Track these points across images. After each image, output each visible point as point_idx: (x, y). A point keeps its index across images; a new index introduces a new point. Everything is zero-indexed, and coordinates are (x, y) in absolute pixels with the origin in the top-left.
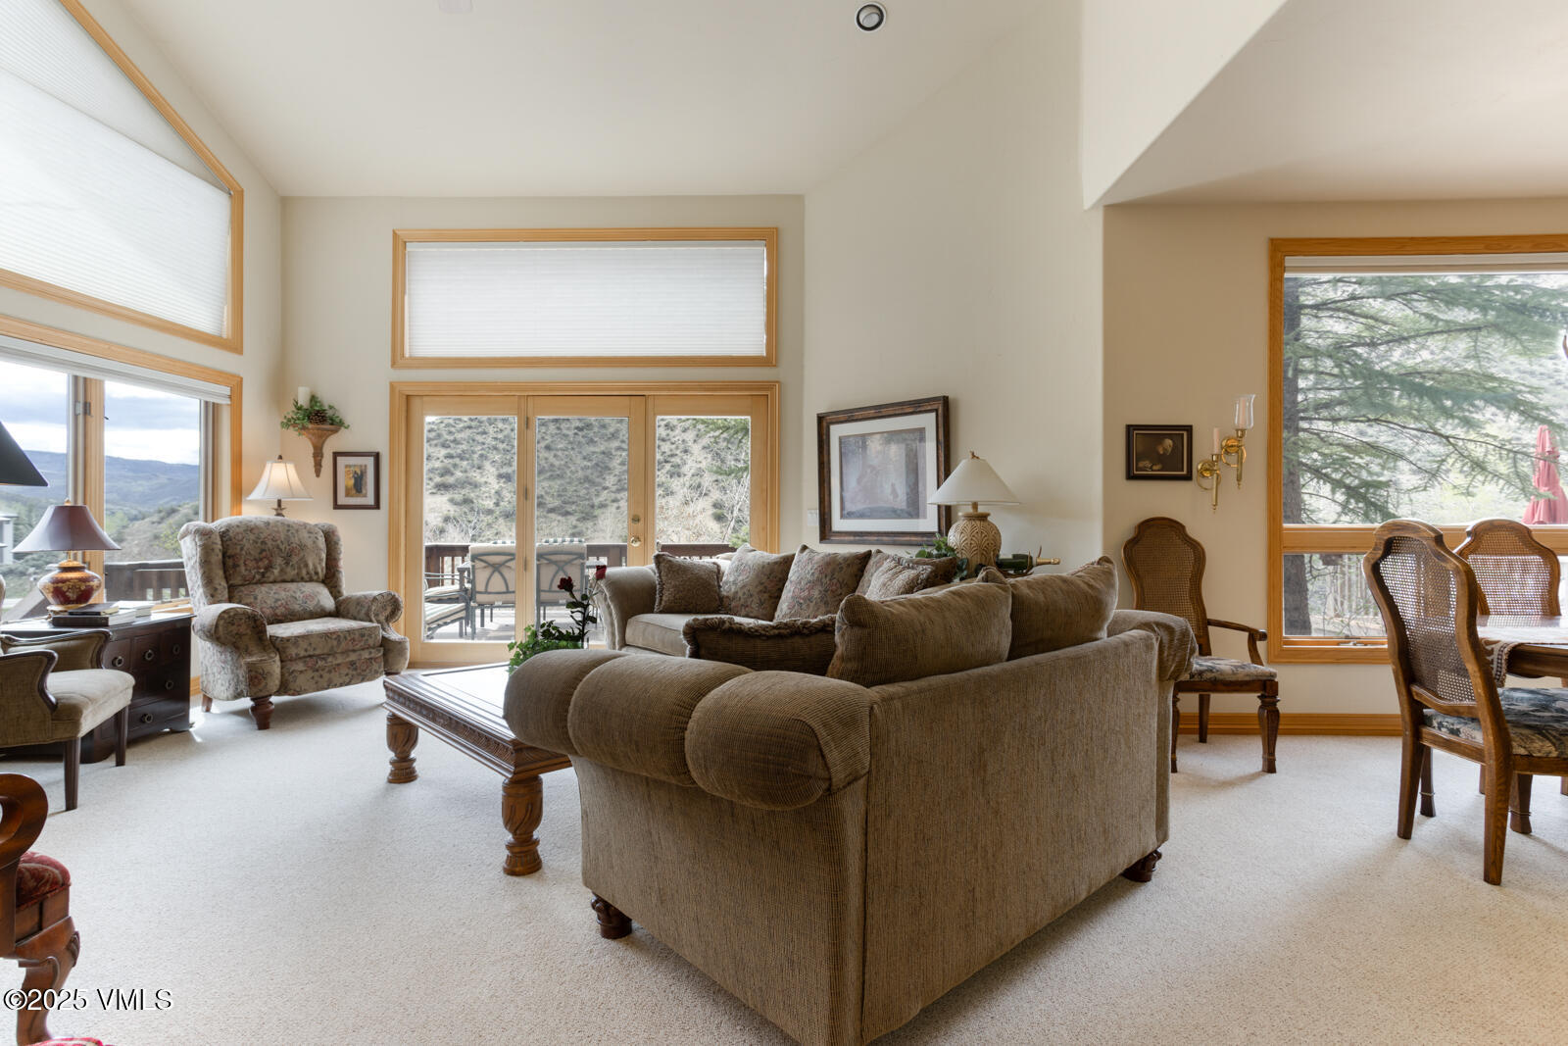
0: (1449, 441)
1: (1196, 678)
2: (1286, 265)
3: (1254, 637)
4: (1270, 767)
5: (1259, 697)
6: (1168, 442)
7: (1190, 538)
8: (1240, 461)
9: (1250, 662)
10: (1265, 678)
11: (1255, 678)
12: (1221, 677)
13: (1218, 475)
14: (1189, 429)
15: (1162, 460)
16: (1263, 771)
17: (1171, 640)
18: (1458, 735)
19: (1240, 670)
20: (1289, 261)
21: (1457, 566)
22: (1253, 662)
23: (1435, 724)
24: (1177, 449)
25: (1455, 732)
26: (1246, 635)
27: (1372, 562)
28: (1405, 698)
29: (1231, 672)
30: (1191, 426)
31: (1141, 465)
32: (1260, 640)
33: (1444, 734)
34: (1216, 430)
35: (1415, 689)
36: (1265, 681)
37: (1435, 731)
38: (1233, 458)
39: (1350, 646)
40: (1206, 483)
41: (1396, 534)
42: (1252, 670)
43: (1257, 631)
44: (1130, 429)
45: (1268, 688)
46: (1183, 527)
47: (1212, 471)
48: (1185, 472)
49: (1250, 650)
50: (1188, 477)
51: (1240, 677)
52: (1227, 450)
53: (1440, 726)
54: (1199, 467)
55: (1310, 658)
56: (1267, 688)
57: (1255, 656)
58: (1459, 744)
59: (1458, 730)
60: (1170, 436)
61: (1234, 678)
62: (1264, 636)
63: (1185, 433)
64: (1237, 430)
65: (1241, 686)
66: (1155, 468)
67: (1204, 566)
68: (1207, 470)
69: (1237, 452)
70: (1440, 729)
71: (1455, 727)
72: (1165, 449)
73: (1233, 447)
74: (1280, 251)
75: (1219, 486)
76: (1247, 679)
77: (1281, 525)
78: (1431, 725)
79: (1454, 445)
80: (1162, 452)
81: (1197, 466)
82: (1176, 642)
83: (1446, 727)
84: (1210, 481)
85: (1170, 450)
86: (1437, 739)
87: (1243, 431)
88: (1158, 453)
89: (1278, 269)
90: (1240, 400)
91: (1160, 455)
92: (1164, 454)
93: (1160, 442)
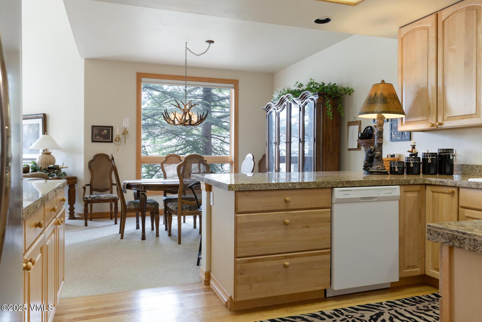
1: (93, 199)
2: (142, 80)
4: (116, 223)
6: (105, 131)
14: (112, 127)
16: (114, 224)
20: (143, 79)
24: (108, 133)
31: (96, 138)
34: (118, 128)
36: (114, 199)
40: (116, 143)
44: (93, 127)
45: (115, 201)
46: (109, 156)
48: (110, 140)
50: (112, 142)
60: (106, 129)
61: (104, 199)
63: (111, 129)
64: (124, 128)
66: (101, 139)
74: (140, 76)
76: (109, 199)
77: (140, 156)
80: (103, 134)
81: (115, 137)
85: (106, 133)
87: (126, 128)
88: (102, 134)
89: (139, 82)
90: (125, 120)
91: (103, 135)
92: (104, 135)
93: (103, 131)
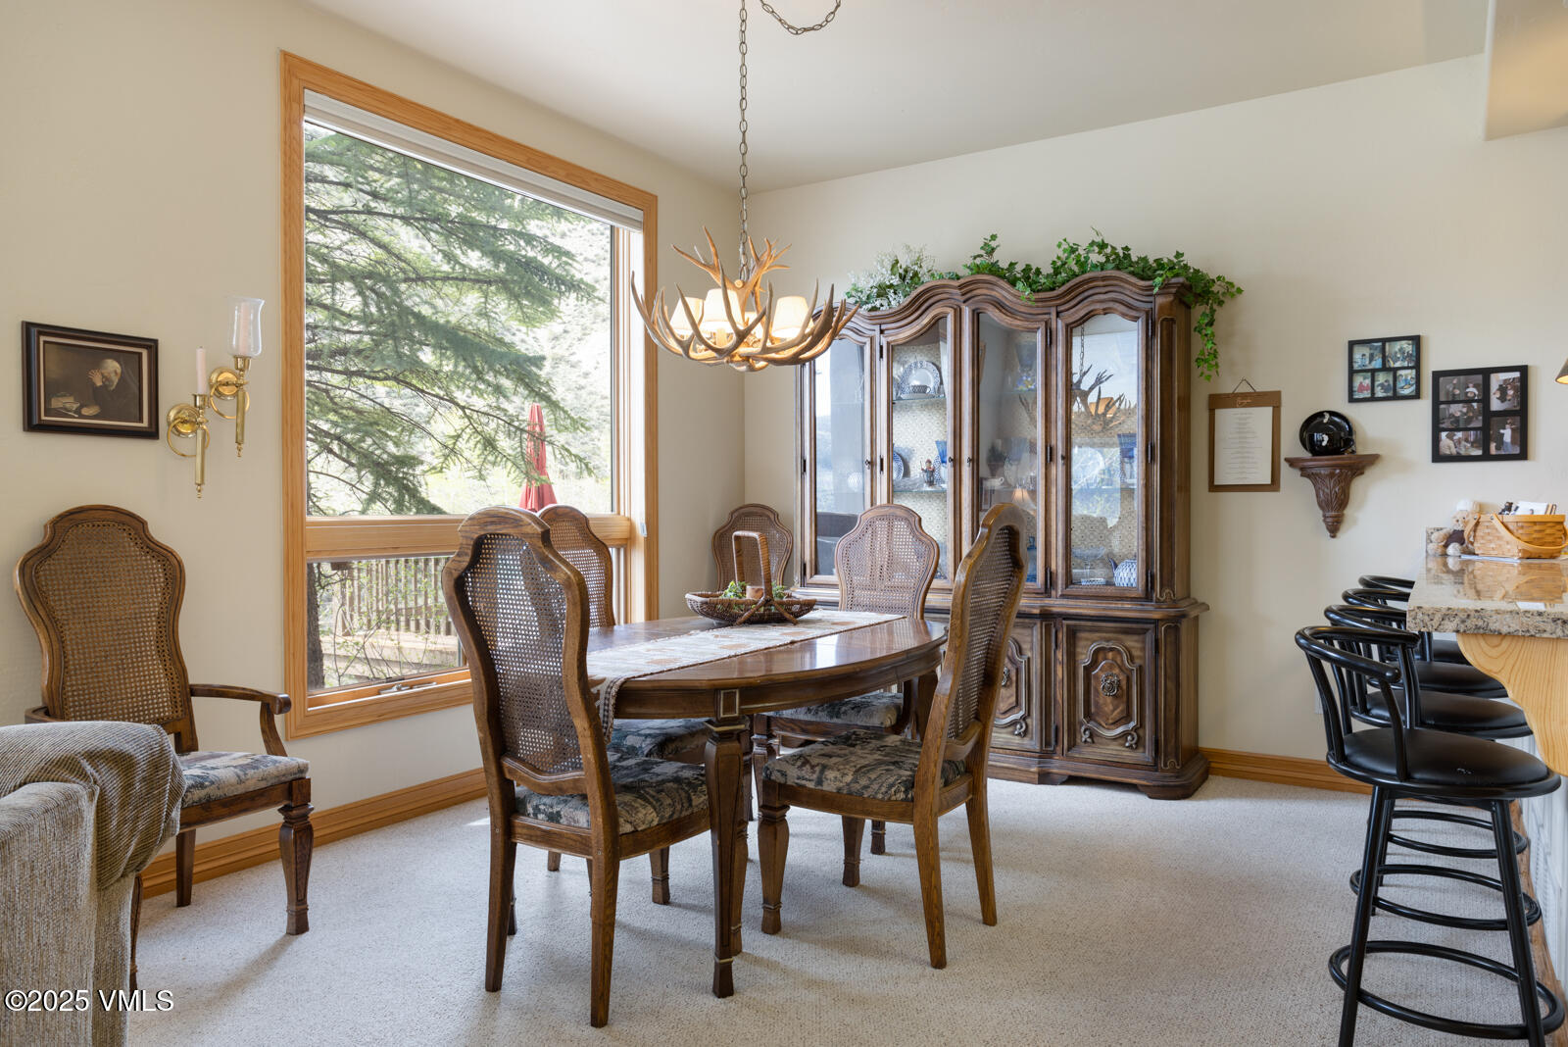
0: (465, 414)
2: (305, 102)
3: (270, 707)
4: (299, 924)
5: (279, 810)
6: (112, 366)
7: (157, 544)
8: (240, 409)
9: (265, 754)
10: (291, 778)
11: (274, 781)
12: (219, 793)
13: (204, 431)
14: (152, 345)
15: (97, 396)
16: (289, 933)
17: (128, 787)
18: (558, 822)
19: (251, 772)
20: (310, 98)
21: (569, 577)
22: (270, 751)
23: (530, 810)
24: (130, 378)
25: (554, 818)
26: (255, 706)
27: (456, 574)
28: (495, 779)
29: (234, 780)
30: (155, 342)
31: (53, 404)
32: (280, 712)
33: (541, 823)
34: (200, 353)
35: (508, 763)
36: (291, 783)
37: (529, 821)
38: (229, 406)
39: (393, 693)
40: (183, 445)
41: (491, 529)
42: (271, 769)
43: (274, 698)
44: (29, 331)
45: (295, 792)
46: (143, 523)
47: (195, 424)
48: (145, 424)
49: (263, 731)
50: (152, 434)
51: (252, 785)
52: (217, 389)
53: (537, 810)
54: (172, 415)
55: (344, 720)
56: (293, 791)
57: (273, 742)
58: (560, 835)
59: (558, 813)
60: (114, 355)
61: (240, 790)
62: (286, 705)
63: (145, 353)
64: (236, 357)
65: (253, 799)
66: (85, 411)
67: (181, 591)
68: (184, 422)
69: (236, 395)
70: (535, 815)
71: (555, 810)
72: (106, 379)
73: (230, 387)
74: (297, 77)
75: (207, 451)
76: (263, 785)
77: (303, 518)
78: (525, 813)
79: (469, 418)
80: (98, 383)
81: (167, 413)
82: (138, 786)
83: (544, 812)
84: (189, 442)
85: (116, 380)
86: (533, 833)
87: (244, 358)
88: (92, 384)
89: (295, 106)
90: (240, 307)
91: (95, 389)
92: (105, 386)
93: (97, 365)
